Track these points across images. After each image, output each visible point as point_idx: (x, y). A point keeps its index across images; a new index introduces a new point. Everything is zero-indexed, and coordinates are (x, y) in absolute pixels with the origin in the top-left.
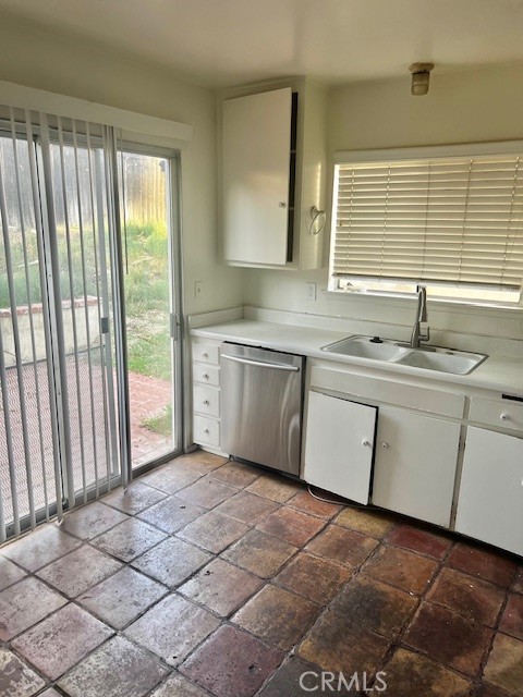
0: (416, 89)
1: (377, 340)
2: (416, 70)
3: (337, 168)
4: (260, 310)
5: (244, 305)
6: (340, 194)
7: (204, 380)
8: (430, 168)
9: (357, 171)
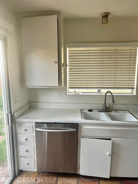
0: (104, 22)
1: (90, 110)
2: (103, 15)
3: (68, 49)
4: (38, 104)
5: (30, 102)
6: (69, 59)
7: (25, 141)
8: (103, 50)
9: (75, 51)
